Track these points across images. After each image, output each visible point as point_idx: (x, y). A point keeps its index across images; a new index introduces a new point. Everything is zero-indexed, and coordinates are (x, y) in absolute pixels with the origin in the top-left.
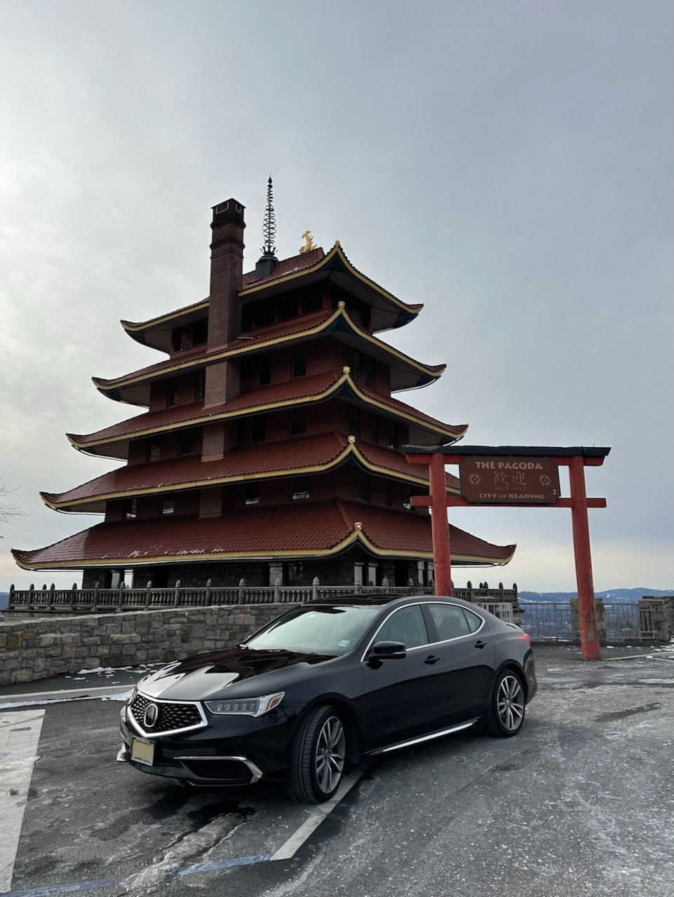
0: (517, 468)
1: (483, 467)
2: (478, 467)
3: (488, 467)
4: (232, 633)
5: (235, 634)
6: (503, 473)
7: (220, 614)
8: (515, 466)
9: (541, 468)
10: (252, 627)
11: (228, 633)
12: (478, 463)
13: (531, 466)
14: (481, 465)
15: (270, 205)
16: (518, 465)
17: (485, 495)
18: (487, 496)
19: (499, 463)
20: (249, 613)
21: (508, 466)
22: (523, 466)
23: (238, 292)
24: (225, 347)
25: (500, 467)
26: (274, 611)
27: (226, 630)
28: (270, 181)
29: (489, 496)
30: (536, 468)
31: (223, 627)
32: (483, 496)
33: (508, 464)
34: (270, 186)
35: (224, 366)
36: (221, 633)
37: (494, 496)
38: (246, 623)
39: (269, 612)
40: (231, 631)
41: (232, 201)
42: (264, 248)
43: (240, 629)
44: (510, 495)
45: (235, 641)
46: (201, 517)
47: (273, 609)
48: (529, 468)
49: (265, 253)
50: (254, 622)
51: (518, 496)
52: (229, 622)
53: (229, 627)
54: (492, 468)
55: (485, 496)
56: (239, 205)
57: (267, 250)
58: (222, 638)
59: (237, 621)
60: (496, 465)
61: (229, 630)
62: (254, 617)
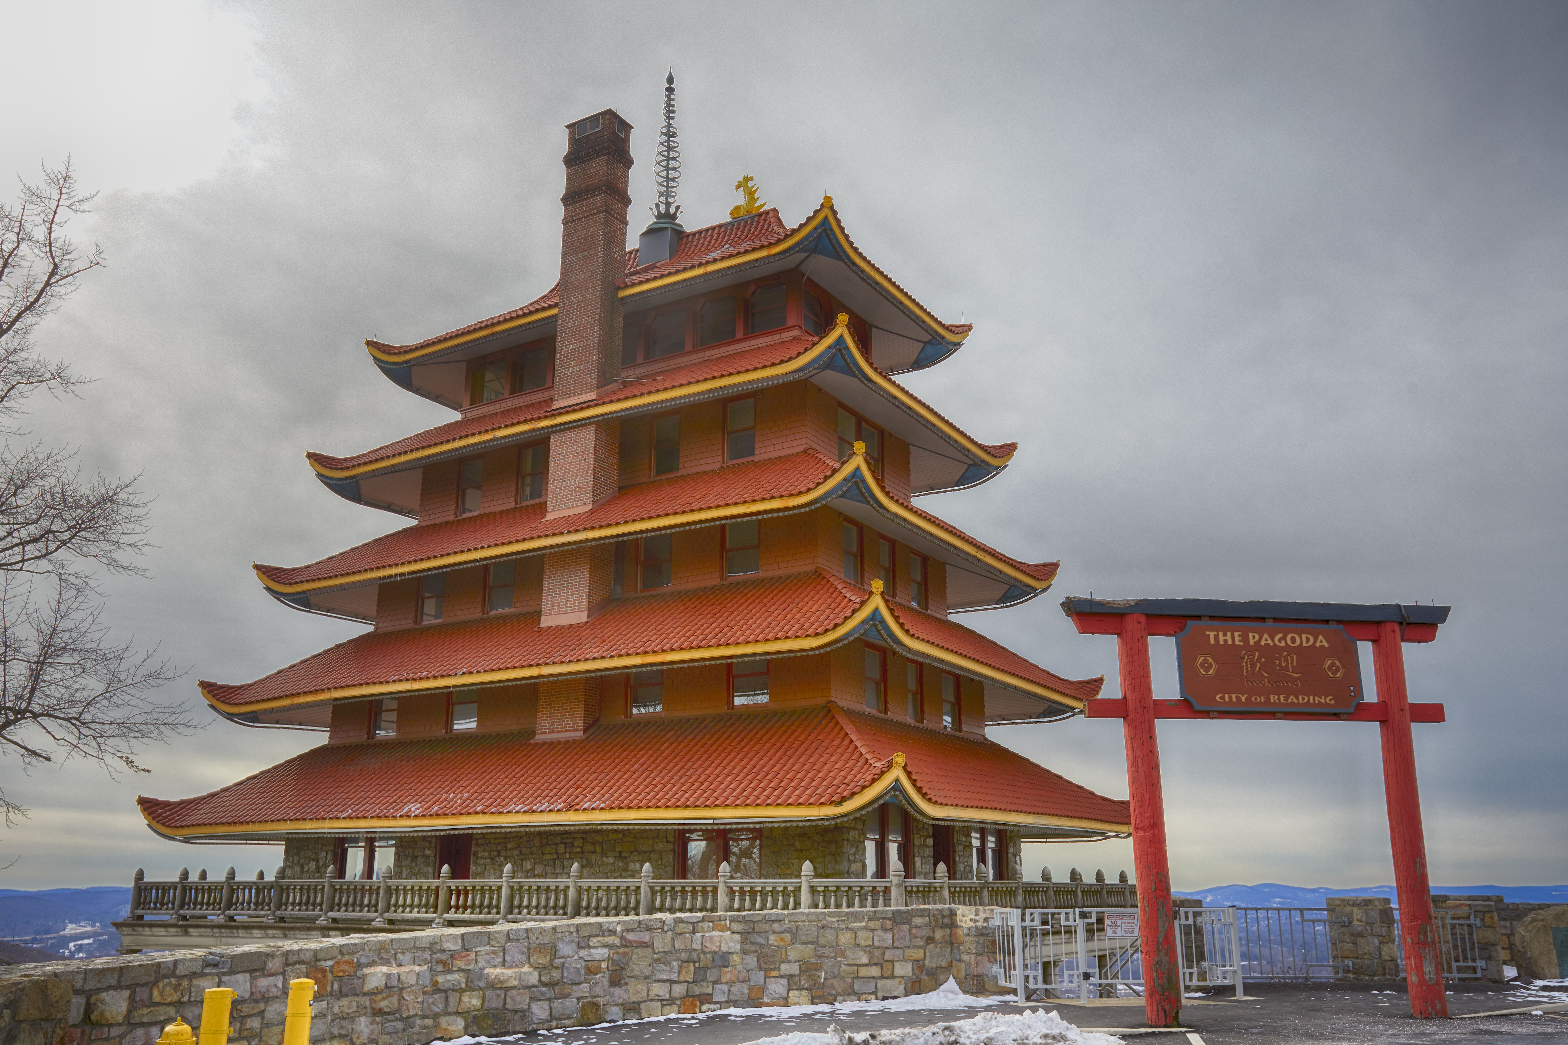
0: (1283, 644)
1: (1222, 642)
2: (1212, 641)
3: (1230, 642)
4: (699, 968)
5: (705, 969)
6: (1257, 654)
7: (678, 930)
8: (1280, 641)
9: (1327, 645)
10: (735, 957)
11: (692, 968)
12: (1212, 634)
13: (1308, 640)
14: (1217, 637)
15: (669, 124)
16: (1284, 638)
17: (1227, 696)
18: (1230, 698)
19: (1251, 635)
20: (729, 929)
21: (1266, 640)
22: (1293, 640)
23: (619, 288)
24: (592, 396)
25: (1252, 642)
26: (776, 926)
27: (688, 962)
28: (670, 80)
29: (1234, 700)
30: (1318, 644)
31: (684, 956)
32: (1223, 698)
33: (1266, 636)
34: (670, 90)
35: (589, 435)
36: (680, 967)
37: (1243, 699)
38: (724, 949)
39: (766, 927)
40: (697, 965)
41: (610, 114)
42: (657, 205)
43: (713, 960)
44: (1272, 696)
45: (704, 984)
46: (539, 738)
47: (774, 921)
48: (1305, 645)
49: (659, 216)
50: (738, 946)
51: (1287, 699)
52: (695, 946)
53: (694, 956)
54: (1237, 643)
55: (1227, 699)
56: (622, 122)
57: (663, 209)
58: (682, 979)
59: (708, 944)
60: (1245, 638)
61: (694, 962)
62: (737, 937)
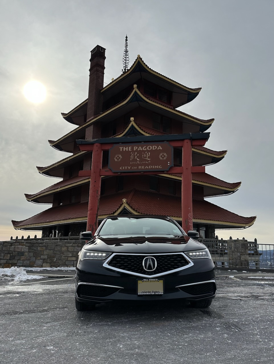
0: (146, 149)
1: (124, 150)
2: (121, 150)
3: (127, 150)
4: (12, 256)
5: (15, 256)
6: (136, 153)
7: (4, 245)
8: (145, 148)
9: (161, 149)
10: (26, 253)
11: (9, 255)
12: (121, 148)
13: (155, 147)
14: (123, 149)
15: (126, 49)
16: (146, 148)
17: (124, 167)
18: (125, 168)
19: (135, 147)
20: (25, 245)
21: (140, 148)
22: (149, 148)
23: (101, 90)
24: (93, 117)
25: (135, 149)
26: (40, 245)
27: (8, 254)
28: (127, 37)
29: (126, 168)
30: (158, 149)
31: (6, 252)
32: (122, 168)
33: (140, 147)
34: (126, 40)
35: (92, 126)
36: (4, 255)
37: (129, 168)
38: (22, 251)
39: (37, 245)
40: (11, 255)
42: (122, 70)
43: (18, 254)
44: (139, 167)
45: (14, 260)
46: (81, 202)
47: (40, 243)
48: (153, 149)
50: (27, 250)
51: (145, 167)
52: (11, 249)
53: (11, 252)
54: (130, 150)
55: (124, 168)
56: (102, 48)
57: (124, 71)
58: (4, 258)
59: (16, 249)
60: (132, 149)
61: (10, 254)
62: (27, 247)
